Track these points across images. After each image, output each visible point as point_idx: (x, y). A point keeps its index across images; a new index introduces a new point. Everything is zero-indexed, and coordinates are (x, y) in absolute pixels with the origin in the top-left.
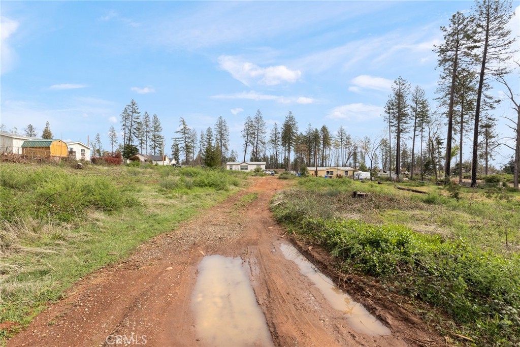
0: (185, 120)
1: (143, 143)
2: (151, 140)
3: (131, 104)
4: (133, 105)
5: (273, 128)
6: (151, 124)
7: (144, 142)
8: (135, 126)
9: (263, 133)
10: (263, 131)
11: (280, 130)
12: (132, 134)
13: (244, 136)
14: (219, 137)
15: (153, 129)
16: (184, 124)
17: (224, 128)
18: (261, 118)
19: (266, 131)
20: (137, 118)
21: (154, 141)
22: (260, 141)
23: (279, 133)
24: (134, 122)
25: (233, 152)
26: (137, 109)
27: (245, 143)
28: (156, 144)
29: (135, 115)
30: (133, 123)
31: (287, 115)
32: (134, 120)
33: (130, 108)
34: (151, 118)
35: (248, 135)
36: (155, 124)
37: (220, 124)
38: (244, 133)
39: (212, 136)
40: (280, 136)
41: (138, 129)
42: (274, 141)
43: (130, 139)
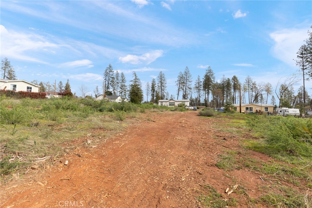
1: (115, 90)
2: (120, 88)
3: (109, 67)
4: (110, 67)
5: (197, 79)
6: (120, 78)
7: (115, 89)
8: (111, 79)
9: (189, 82)
10: (190, 81)
11: (202, 80)
12: (109, 85)
13: (177, 84)
14: (160, 85)
15: (121, 81)
16: (136, 76)
17: (163, 79)
18: (188, 71)
19: (192, 80)
20: (112, 75)
21: (122, 88)
22: (188, 87)
23: (201, 82)
24: (111, 77)
25: (172, 96)
26: (112, 69)
27: (178, 89)
28: (123, 90)
29: (111, 73)
30: (110, 78)
31: (207, 69)
32: (110, 76)
33: (108, 69)
34: (120, 75)
35: (180, 84)
36: (122, 78)
37: (161, 76)
38: (178, 82)
39: (155, 84)
40: (202, 84)
41: (112, 81)
42: (197, 87)
43: (108, 88)
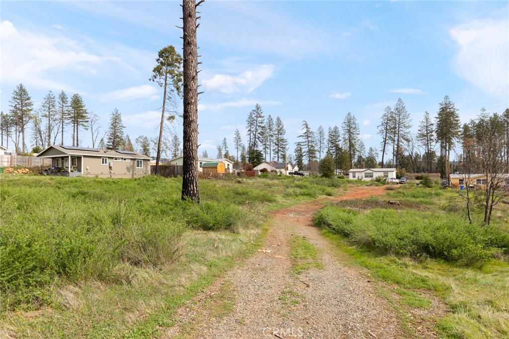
0: (308, 123)
1: (267, 148)
2: (274, 144)
3: (255, 109)
4: (258, 109)
5: (423, 119)
6: (275, 127)
7: (268, 146)
8: (260, 130)
9: (406, 127)
10: (407, 125)
11: (434, 120)
12: (257, 140)
13: (382, 131)
14: (347, 136)
15: (277, 133)
16: (307, 127)
17: (353, 126)
18: (403, 108)
19: (411, 124)
20: (262, 123)
21: (278, 145)
22: (402, 137)
23: (432, 125)
24: (259, 126)
25: (371, 149)
26: (262, 113)
27: (382, 140)
28: (280, 148)
29: (260, 119)
30: (257, 127)
31: (442, 101)
32: (258, 124)
33: (255, 113)
34: (275, 121)
35: (387, 129)
36: (279, 127)
37: (349, 122)
38: (383, 128)
39: (339, 136)
40: (434, 128)
41: (262, 134)
42: (424, 136)
43: (255, 144)
